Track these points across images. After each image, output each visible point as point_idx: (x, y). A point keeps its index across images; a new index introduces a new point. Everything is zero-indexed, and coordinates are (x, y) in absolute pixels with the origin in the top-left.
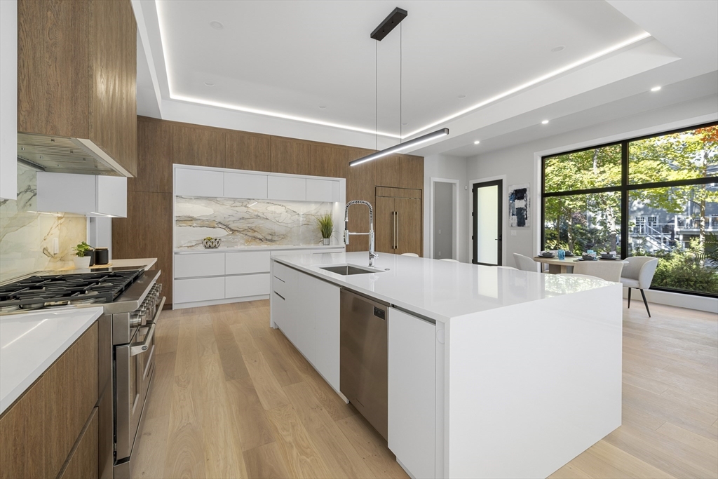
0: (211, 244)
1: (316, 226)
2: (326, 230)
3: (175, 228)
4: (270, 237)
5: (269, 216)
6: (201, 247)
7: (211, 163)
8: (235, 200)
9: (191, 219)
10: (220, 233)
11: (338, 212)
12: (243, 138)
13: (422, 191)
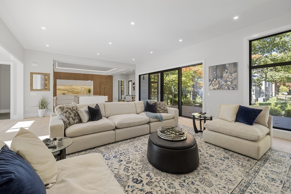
0: (64, 94)
1: (87, 91)
2: (89, 91)
3: (57, 91)
4: (77, 93)
5: (77, 88)
6: (62, 94)
7: (64, 79)
8: (69, 85)
9: (60, 89)
10: (66, 92)
11: (92, 88)
12: (70, 74)
13: (112, 83)
